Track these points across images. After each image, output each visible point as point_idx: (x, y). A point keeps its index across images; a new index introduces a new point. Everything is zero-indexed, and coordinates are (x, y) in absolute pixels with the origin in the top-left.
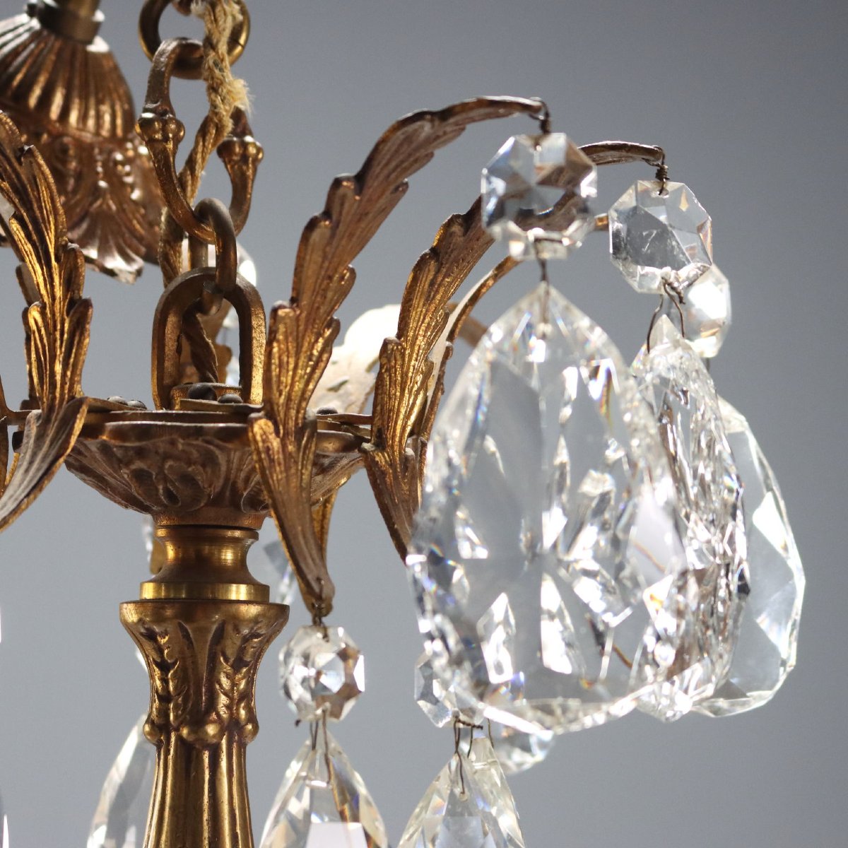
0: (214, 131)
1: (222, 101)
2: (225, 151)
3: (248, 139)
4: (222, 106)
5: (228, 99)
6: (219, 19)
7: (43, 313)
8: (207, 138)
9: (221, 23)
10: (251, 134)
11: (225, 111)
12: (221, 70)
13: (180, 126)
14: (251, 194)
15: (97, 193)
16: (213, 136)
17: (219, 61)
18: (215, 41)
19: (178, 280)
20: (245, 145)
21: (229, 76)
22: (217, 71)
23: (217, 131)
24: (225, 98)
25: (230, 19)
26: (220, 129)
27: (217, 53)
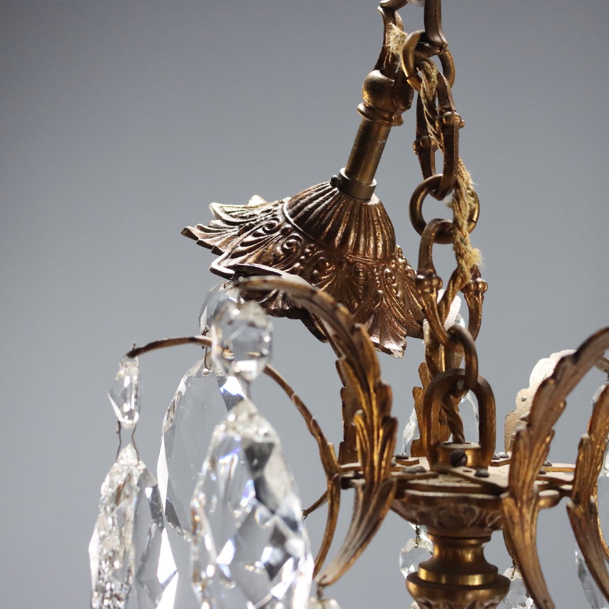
0: (460, 281)
1: (466, 263)
2: (466, 290)
3: (479, 280)
4: (465, 267)
5: (470, 262)
6: (462, 209)
7: (365, 419)
8: (456, 285)
9: (463, 211)
10: (480, 276)
11: (466, 269)
12: (465, 244)
13: (439, 280)
14: (481, 315)
15: (378, 298)
16: (459, 283)
17: (464, 237)
18: (460, 224)
19: (440, 377)
20: (477, 284)
21: (469, 247)
22: (463, 245)
23: (462, 281)
24: (467, 261)
25: (468, 207)
26: (464, 279)
27: (462, 232)
